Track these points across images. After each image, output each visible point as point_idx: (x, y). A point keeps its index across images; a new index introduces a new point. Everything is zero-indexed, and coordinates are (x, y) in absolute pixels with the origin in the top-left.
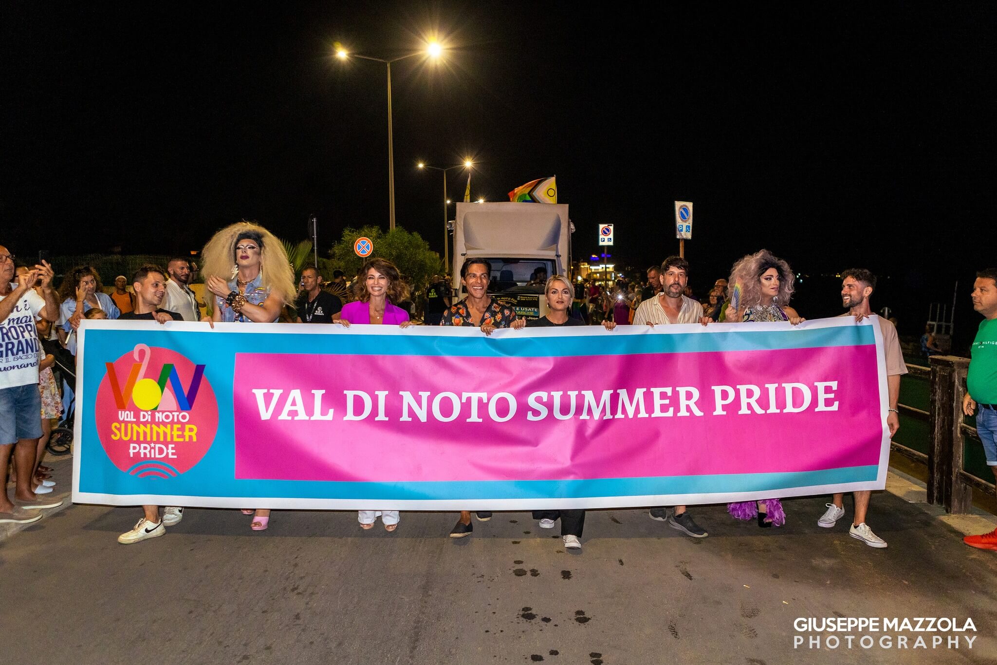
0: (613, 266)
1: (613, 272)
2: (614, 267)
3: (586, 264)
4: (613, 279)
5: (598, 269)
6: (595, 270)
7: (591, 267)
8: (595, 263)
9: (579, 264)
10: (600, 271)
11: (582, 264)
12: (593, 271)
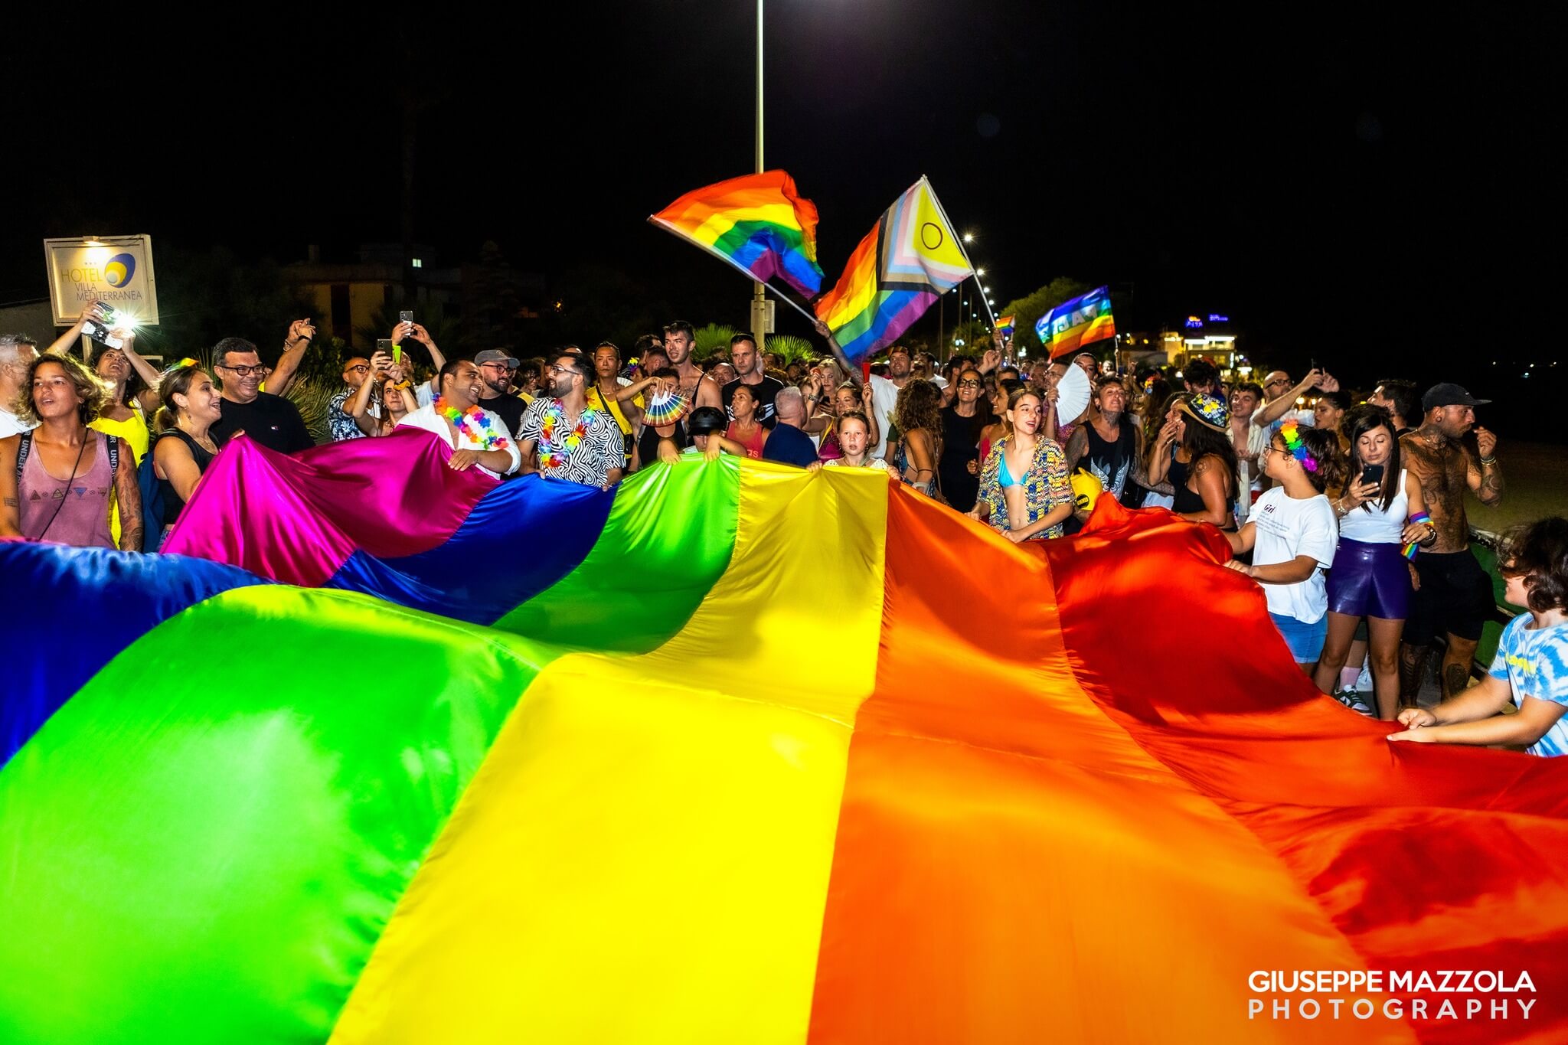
0: (1233, 338)
1: (1232, 351)
2: (1236, 342)
3: (1177, 334)
4: (1232, 365)
5: (1201, 346)
6: (1194, 346)
7: (1187, 341)
8: (1195, 334)
9: (1161, 335)
10: (1206, 348)
11: (1167, 334)
12: (1190, 348)
